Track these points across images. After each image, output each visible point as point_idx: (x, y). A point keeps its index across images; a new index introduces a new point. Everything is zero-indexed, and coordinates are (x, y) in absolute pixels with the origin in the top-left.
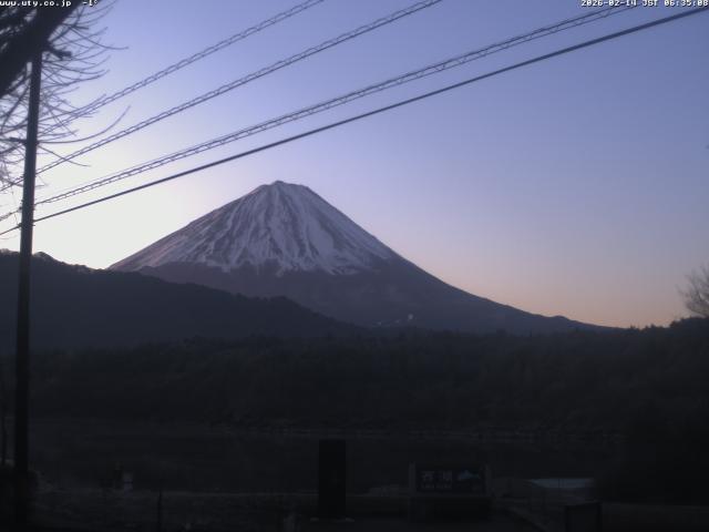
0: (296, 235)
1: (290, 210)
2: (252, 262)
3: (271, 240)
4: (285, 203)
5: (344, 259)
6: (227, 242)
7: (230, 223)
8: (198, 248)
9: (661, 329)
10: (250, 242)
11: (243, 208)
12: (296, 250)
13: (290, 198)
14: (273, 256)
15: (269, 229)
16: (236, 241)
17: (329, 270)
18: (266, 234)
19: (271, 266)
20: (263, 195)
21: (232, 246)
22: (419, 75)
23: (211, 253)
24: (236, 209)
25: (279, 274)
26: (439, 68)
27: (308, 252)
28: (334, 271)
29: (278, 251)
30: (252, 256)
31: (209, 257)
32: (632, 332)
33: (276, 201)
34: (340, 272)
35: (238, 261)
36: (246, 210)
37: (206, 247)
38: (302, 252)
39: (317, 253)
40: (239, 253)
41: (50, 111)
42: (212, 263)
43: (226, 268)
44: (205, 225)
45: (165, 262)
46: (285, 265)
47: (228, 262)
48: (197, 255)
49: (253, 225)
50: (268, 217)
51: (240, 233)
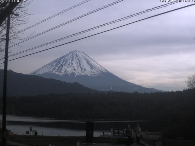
0: (80, 65)
1: (78, 58)
2: (68, 73)
3: (73, 67)
4: (77, 57)
5: (93, 72)
6: (61, 67)
7: (62, 62)
8: (53, 69)
9: (180, 92)
10: (67, 67)
11: (65, 58)
12: (80, 69)
13: (79, 55)
14: (74, 71)
15: (73, 64)
16: (63, 67)
17: (89, 75)
18: (72, 65)
19: (73, 74)
20: (71, 54)
21: (62, 68)
22: (114, 22)
23: (57, 70)
24: (63, 58)
25: (75, 76)
26: (120, 20)
27: (83, 70)
28: (90, 75)
29: (75, 70)
30: (68, 71)
31: (56, 71)
32: (172, 92)
33: (75, 56)
34: (92, 76)
35: (64, 72)
36: (66, 58)
37: (55, 68)
38: (82, 70)
39: (86, 70)
40: (64, 70)
41: (13, 31)
42: (57, 73)
43: (61, 74)
44: (55, 62)
45: (44, 72)
46: (77, 74)
47: (61, 73)
48: (53, 71)
49: (68, 62)
50: (72, 60)
51: (65, 65)
